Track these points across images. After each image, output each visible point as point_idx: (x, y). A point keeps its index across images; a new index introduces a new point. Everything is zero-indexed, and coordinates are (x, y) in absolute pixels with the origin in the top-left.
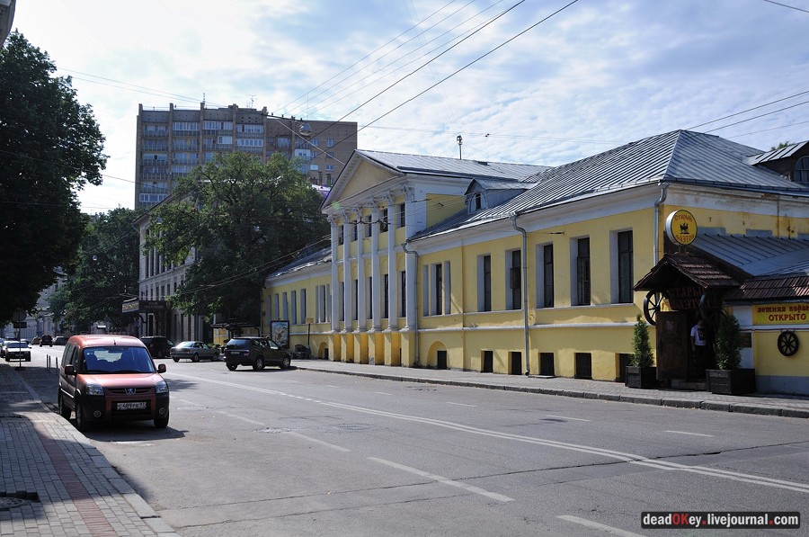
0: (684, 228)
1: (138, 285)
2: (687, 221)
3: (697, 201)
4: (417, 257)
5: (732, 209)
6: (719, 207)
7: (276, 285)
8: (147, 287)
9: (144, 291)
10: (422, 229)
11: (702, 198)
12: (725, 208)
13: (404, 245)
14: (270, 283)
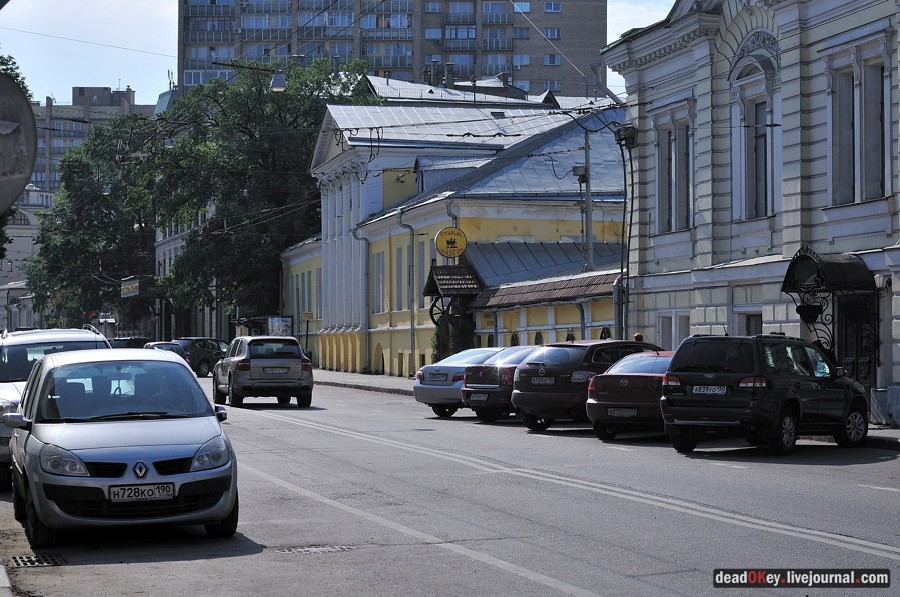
0: (451, 243)
1: (153, 250)
2: (454, 237)
3: (499, 212)
4: (368, 244)
5: (543, 217)
6: (525, 216)
7: (293, 263)
8: (164, 253)
9: (162, 259)
10: (377, 211)
11: (505, 209)
12: (534, 217)
13: (354, 231)
14: (288, 259)
